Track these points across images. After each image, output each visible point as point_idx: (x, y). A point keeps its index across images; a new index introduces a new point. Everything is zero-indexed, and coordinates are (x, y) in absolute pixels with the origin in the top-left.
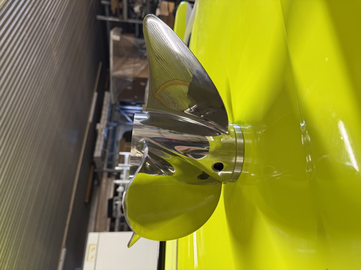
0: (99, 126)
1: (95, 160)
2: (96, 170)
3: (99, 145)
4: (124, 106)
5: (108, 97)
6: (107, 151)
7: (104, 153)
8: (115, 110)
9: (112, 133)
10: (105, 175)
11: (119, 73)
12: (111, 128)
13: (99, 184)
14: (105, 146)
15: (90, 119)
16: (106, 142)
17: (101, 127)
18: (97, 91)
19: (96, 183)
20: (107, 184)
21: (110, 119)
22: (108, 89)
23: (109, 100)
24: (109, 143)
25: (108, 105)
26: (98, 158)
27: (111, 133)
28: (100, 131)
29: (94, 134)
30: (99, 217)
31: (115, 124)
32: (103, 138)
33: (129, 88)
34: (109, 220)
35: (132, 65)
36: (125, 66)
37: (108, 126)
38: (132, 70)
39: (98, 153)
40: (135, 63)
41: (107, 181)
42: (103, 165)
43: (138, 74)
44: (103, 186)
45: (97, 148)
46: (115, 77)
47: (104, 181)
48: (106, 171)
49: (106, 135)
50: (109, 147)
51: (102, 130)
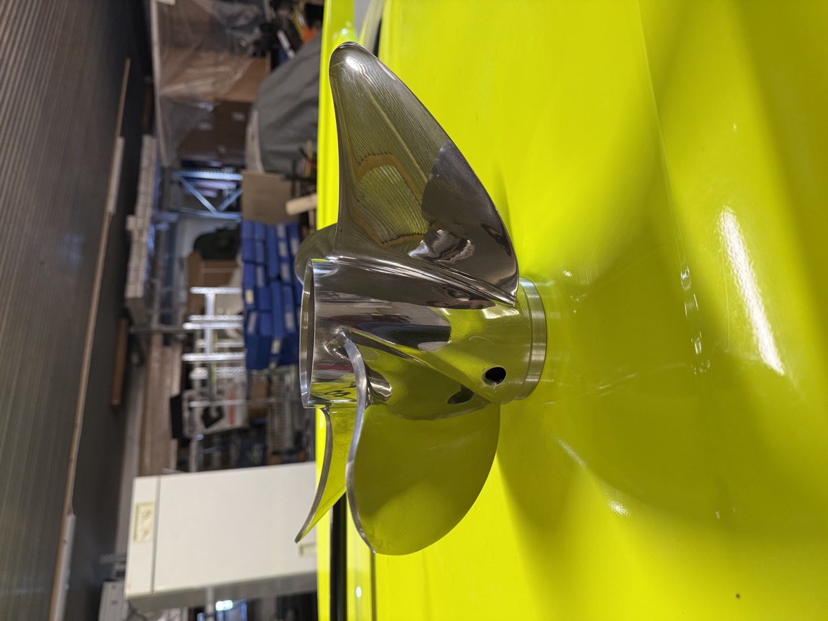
0: (132, 223)
1: (129, 305)
2: (132, 330)
3: (137, 270)
4: (193, 171)
5: (152, 150)
6: (158, 283)
7: (149, 287)
8: (172, 182)
9: (166, 240)
10: (157, 340)
11: (179, 88)
12: (163, 227)
13: (144, 361)
14: (152, 271)
15: (111, 206)
16: (153, 261)
17: (140, 225)
18: (122, 135)
19: (135, 359)
20: (163, 362)
21: (160, 204)
22: (151, 130)
23: (154, 157)
24: (161, 263)
25: (153, 169)
26: (135, 299)
27: (163, 239)
28: (135, 236)
29: (122, 244)
30: (148, 437)
31: (173, 217)
32: (144, 252)
33: (205, 126)
34: (174, 444)
35: (211, 70)
36: (191, 72)
37: (155, 221)
38: (210, 81)
39: (135, 289)
40: (217, 64)
41: (163, 354)
42: (150, 318)
43: (224, 92)
44: (155, 365)
45: (132, 276)
46: (166, 99)
47: (155, 354)
48: (159, 331)
49: (152, 245)
50: (161, 273)
51: (141, 232)
